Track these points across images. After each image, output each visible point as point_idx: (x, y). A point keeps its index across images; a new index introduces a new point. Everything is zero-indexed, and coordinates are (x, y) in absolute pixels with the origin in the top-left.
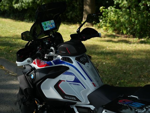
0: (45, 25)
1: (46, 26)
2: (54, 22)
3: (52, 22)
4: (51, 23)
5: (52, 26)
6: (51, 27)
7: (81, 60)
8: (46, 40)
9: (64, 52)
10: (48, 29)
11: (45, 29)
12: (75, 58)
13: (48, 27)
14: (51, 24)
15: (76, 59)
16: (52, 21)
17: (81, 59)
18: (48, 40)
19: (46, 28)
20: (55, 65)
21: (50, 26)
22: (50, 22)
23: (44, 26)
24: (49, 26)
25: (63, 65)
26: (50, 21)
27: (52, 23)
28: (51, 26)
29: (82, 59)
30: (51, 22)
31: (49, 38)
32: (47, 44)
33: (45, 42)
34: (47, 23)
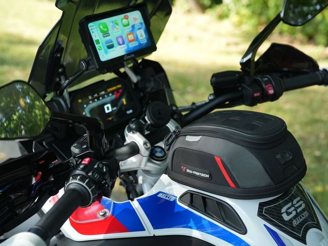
0: (106, 34)
1: (108, 38)
2: (142, 21)
3: (135, 19)
4: (128, 25)
5: (136, 39)
6: (131, 41)
7: (286, 218)
8: (103, 97)
9: (203, 175)
10: (118, 51)
12: (254, 205)
14: (129, 29)
15: (260, 214)
16: (135, 17)
17: (284, 210)
18: (113, 92)
19: (111, 47)
20: (155, 228)
21: (126, 41)
22: (125, 21)
23: (98, 41)
24: (122, 37)
25: (196, 234)
26: (126, 18)
27: (133, 27)
28: (131, 37)
29: (288, 214)
30: (132, 23)
31: (119, 86)
32: (110, 110)
33: (99, 103)
34: (111, 24)
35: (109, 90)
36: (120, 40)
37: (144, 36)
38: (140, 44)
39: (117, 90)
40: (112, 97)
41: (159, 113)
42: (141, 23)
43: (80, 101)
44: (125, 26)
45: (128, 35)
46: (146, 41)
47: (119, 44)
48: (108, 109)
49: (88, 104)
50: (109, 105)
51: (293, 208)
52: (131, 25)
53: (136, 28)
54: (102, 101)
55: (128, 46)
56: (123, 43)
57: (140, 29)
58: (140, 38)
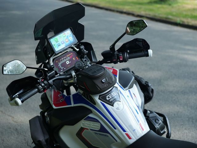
0: (57, 42)
1: (58, 43)
3: (68, 34)
4: (65, 36)
5: (69, 40)
6: (67, 42)
9: (83, 87)
11: (58, 48)
13: (61, 44)
14: (66, 38)
15: (99, 99)
18: (69, 57)
19: (59, 45)
21: (65, 42)
22: (64, 35)
23: (54, 45)
24: (63, 41)
26: (64, 34)
28: (67, 40)
32: (69, 63)
33: (64, 61)
34: (59, 38)
35: (67, 56)
36: (63, 43)
37: (72, 39)
38: (71, 42)
39: (71, 55)
40: (69, 58)
41: (79, 65)
42: (70, 34)
43: (57, 62)
44: (64, 37)
45: (65, 40)
46: (73, 40)
47: (62, 44)
48: (68, 63)
49: (60, 62)
50: (68, 61)
51: (111, 96)
52: (66, 36)
53: (69, 36)
54: (65, 60)
55: (66, 43)
56: (64, 43)
57: (70, 36)
58: (70, 40)
